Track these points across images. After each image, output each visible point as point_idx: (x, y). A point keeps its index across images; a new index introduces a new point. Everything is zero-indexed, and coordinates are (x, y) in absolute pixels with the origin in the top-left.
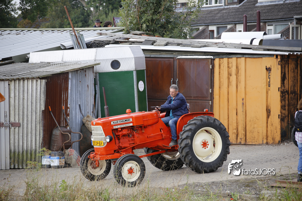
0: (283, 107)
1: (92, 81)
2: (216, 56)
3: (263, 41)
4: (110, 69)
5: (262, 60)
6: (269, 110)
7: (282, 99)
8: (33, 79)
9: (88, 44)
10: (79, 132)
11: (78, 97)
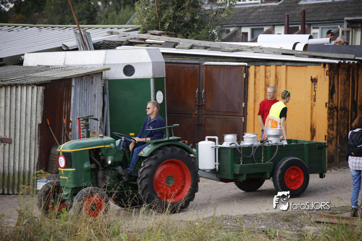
0: (330, 127)
1: (100, 89)
2: (251, 63)
3: (308, 46)
4: (123, 76)
5: (307, 69)
6: (314, 130)
7: (330, 116)
8: (28, 86)
9: (96, 44)
11: (82, 109)
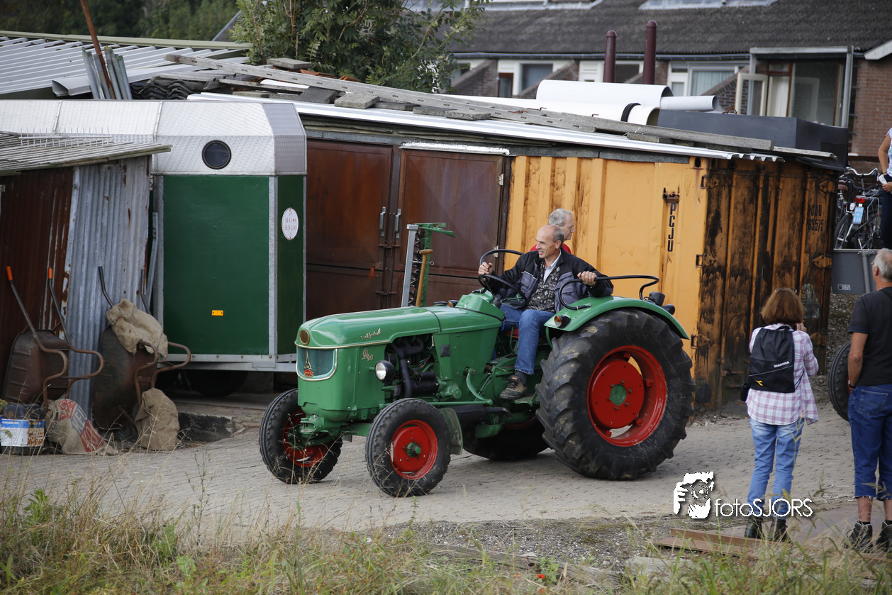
0: (705, 314)
1: (143, 198)
2: (519, 149)
3: (660, 113)
4: (200, 168)
5: (654, 171)
7: (706, 289)
9: (138, 86)
10: (94, 349)
11: (96, 245)
